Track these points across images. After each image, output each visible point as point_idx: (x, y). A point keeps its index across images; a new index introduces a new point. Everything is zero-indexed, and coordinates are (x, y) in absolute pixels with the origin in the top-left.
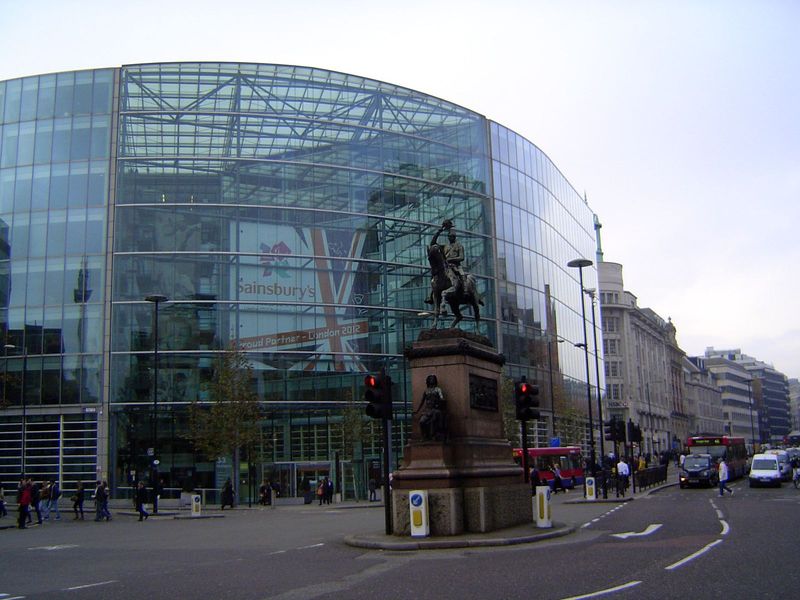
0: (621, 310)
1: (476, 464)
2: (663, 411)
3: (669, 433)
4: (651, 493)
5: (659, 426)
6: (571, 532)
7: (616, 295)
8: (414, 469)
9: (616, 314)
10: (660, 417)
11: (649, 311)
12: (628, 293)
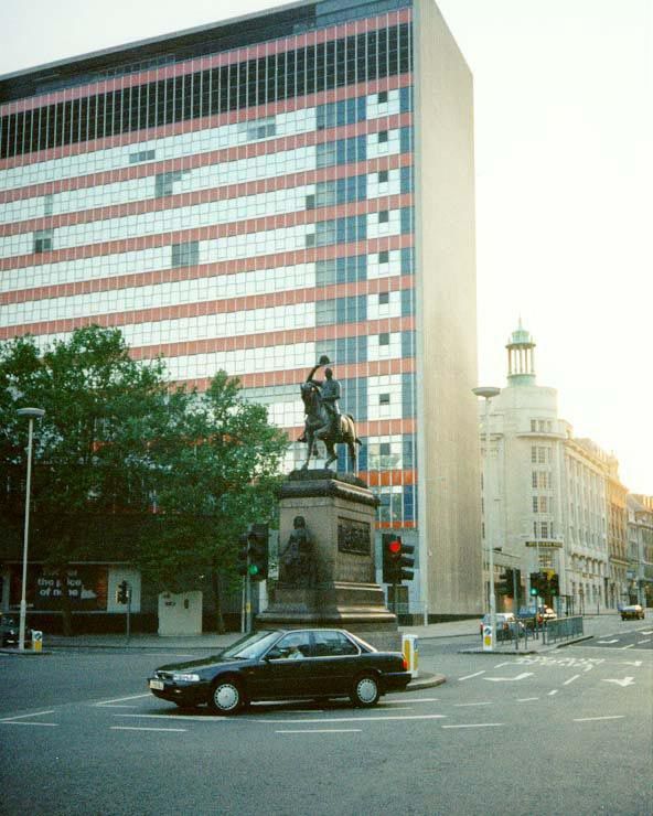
0: (554, 439)
1: (340, 609)
2: (599, 553)
3: (606, 579)
4: (559, 647)
5: (594, 571)
6: (439, 683)
7: (549, 423)
8: (277, 612)
9: (548, 444)
10: (595, 560)
11: (586, 442)
12: (563, 421)
